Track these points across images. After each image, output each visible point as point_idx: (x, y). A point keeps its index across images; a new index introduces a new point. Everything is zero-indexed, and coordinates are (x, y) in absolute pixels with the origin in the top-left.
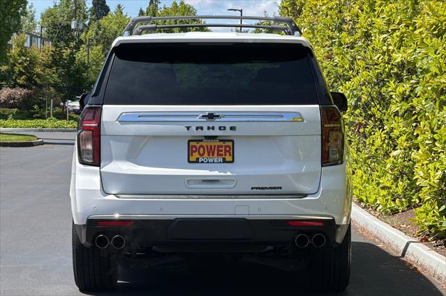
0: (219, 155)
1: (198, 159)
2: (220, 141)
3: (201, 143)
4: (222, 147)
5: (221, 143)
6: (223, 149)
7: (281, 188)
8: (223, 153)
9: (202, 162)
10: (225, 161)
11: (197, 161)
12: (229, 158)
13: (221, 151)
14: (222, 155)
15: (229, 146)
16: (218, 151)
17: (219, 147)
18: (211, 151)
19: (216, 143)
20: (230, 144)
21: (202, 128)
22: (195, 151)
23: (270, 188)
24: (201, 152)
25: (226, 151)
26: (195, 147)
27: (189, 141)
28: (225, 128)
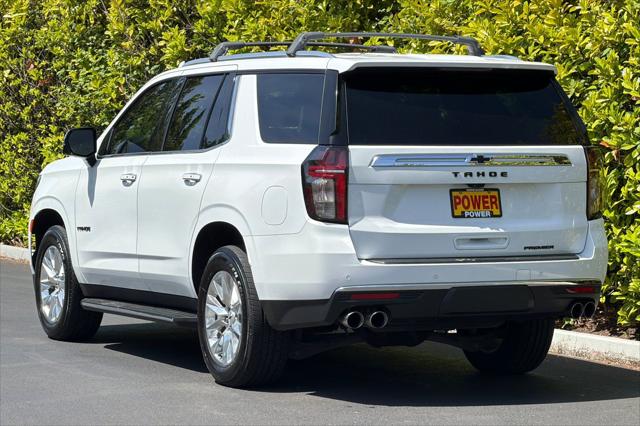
0: (485, 207)
1: (463, 212)
2: (486, 190)
3: (464, 193)
4: (487, 197)
5: (486, 193)
6: (489, 200)
7: (552, 247)
8: (489, 205)
9: (469, 217)
10: (493, 216)
11: (463, 216)
12: (496, 212)
13: (487, 202)
14: (488, 207)
15: (494, 197)
16: (484, 202)
17: (484, 197)
18: (476, 203)
19: (481, 193)
20: (495, 193)
21: (471, 174)
22: (459, 203)
23: (543, 247)
24: (466, 204)
25: (492, 203)
26: (458, 197)
27: (451, 191)
28: (495, 174)
